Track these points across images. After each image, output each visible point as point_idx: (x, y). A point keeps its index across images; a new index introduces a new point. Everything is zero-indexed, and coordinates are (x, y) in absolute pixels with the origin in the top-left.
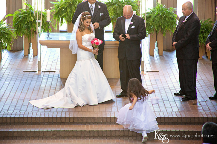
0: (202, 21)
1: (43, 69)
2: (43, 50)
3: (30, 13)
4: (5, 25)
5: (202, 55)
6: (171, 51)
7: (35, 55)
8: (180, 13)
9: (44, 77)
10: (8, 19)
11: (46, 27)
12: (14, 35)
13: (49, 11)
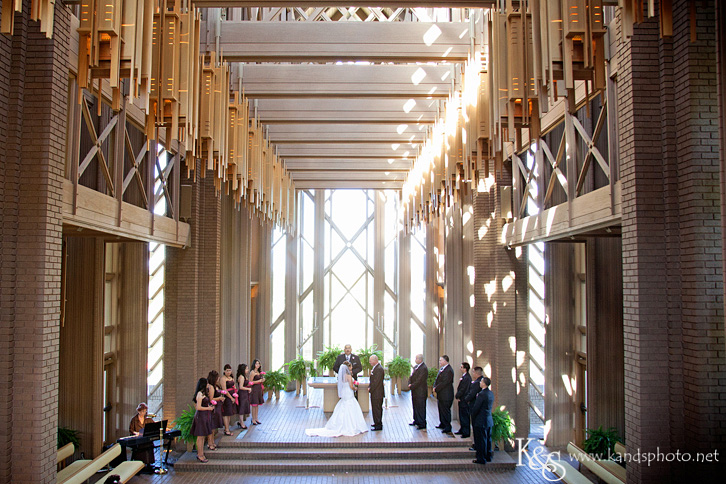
0: (429, 369)
1: (310, 405)
2: (311, 391)
3: (301, 363)
4: (282, 371)
5: (429, 394)
6: (407, 391)
7: (305, 394)
8: (413, 363)
9: (311, 412)
10: (285, 367)
11: (313, 373)
12: (289, 379)
13: (315, 361)
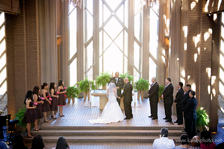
0: (160, 86)
1: (92, 106)
2: (92, 98)
3: (87, 82)
4: (76, 87)
5: (160, 100)
6: (147, 98)
7: (89, 100)
9: (93, 109)
10: (78, 84)
11: (93, 88)
12: (80, 91)
13: (95, 81)
